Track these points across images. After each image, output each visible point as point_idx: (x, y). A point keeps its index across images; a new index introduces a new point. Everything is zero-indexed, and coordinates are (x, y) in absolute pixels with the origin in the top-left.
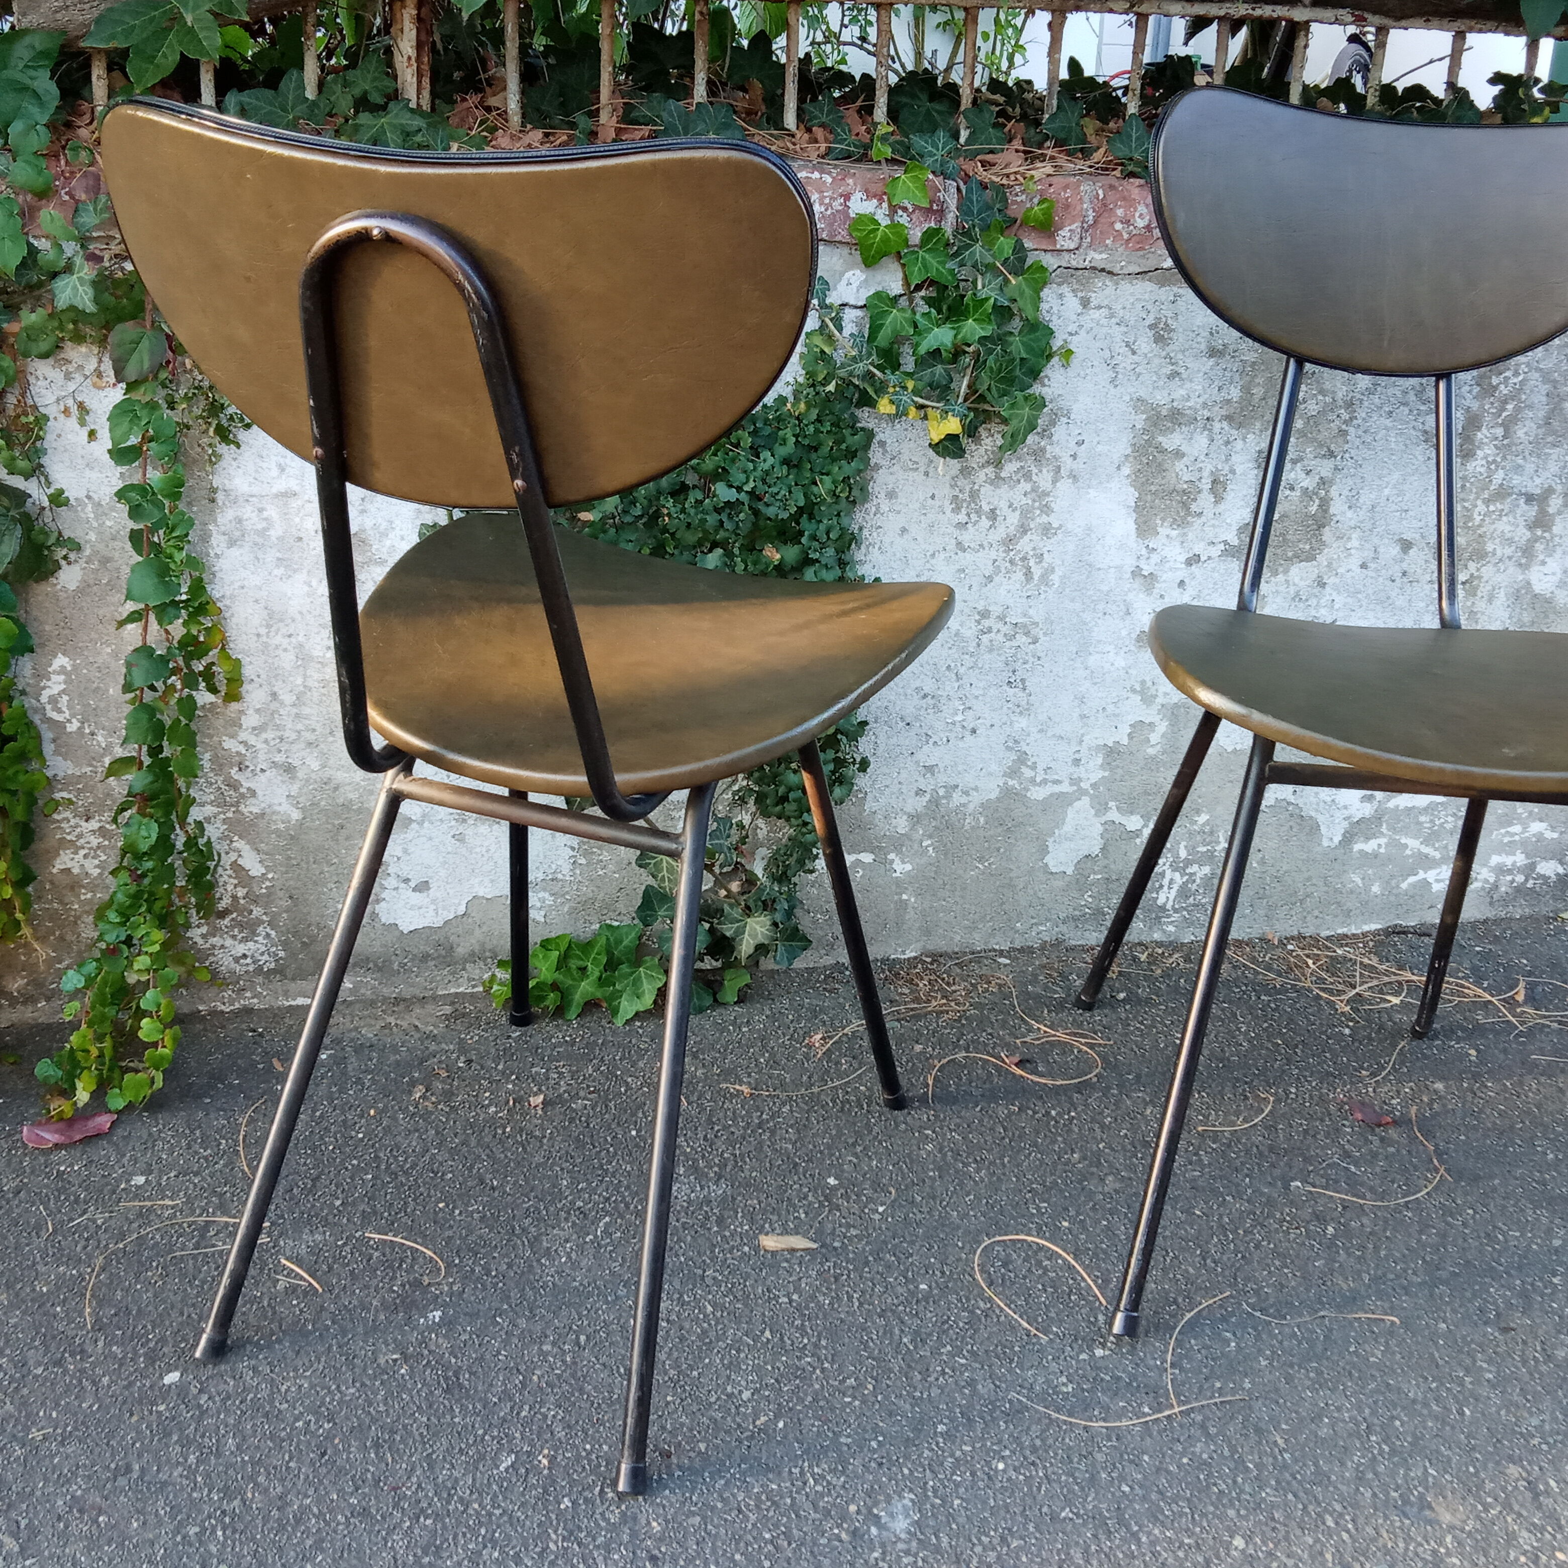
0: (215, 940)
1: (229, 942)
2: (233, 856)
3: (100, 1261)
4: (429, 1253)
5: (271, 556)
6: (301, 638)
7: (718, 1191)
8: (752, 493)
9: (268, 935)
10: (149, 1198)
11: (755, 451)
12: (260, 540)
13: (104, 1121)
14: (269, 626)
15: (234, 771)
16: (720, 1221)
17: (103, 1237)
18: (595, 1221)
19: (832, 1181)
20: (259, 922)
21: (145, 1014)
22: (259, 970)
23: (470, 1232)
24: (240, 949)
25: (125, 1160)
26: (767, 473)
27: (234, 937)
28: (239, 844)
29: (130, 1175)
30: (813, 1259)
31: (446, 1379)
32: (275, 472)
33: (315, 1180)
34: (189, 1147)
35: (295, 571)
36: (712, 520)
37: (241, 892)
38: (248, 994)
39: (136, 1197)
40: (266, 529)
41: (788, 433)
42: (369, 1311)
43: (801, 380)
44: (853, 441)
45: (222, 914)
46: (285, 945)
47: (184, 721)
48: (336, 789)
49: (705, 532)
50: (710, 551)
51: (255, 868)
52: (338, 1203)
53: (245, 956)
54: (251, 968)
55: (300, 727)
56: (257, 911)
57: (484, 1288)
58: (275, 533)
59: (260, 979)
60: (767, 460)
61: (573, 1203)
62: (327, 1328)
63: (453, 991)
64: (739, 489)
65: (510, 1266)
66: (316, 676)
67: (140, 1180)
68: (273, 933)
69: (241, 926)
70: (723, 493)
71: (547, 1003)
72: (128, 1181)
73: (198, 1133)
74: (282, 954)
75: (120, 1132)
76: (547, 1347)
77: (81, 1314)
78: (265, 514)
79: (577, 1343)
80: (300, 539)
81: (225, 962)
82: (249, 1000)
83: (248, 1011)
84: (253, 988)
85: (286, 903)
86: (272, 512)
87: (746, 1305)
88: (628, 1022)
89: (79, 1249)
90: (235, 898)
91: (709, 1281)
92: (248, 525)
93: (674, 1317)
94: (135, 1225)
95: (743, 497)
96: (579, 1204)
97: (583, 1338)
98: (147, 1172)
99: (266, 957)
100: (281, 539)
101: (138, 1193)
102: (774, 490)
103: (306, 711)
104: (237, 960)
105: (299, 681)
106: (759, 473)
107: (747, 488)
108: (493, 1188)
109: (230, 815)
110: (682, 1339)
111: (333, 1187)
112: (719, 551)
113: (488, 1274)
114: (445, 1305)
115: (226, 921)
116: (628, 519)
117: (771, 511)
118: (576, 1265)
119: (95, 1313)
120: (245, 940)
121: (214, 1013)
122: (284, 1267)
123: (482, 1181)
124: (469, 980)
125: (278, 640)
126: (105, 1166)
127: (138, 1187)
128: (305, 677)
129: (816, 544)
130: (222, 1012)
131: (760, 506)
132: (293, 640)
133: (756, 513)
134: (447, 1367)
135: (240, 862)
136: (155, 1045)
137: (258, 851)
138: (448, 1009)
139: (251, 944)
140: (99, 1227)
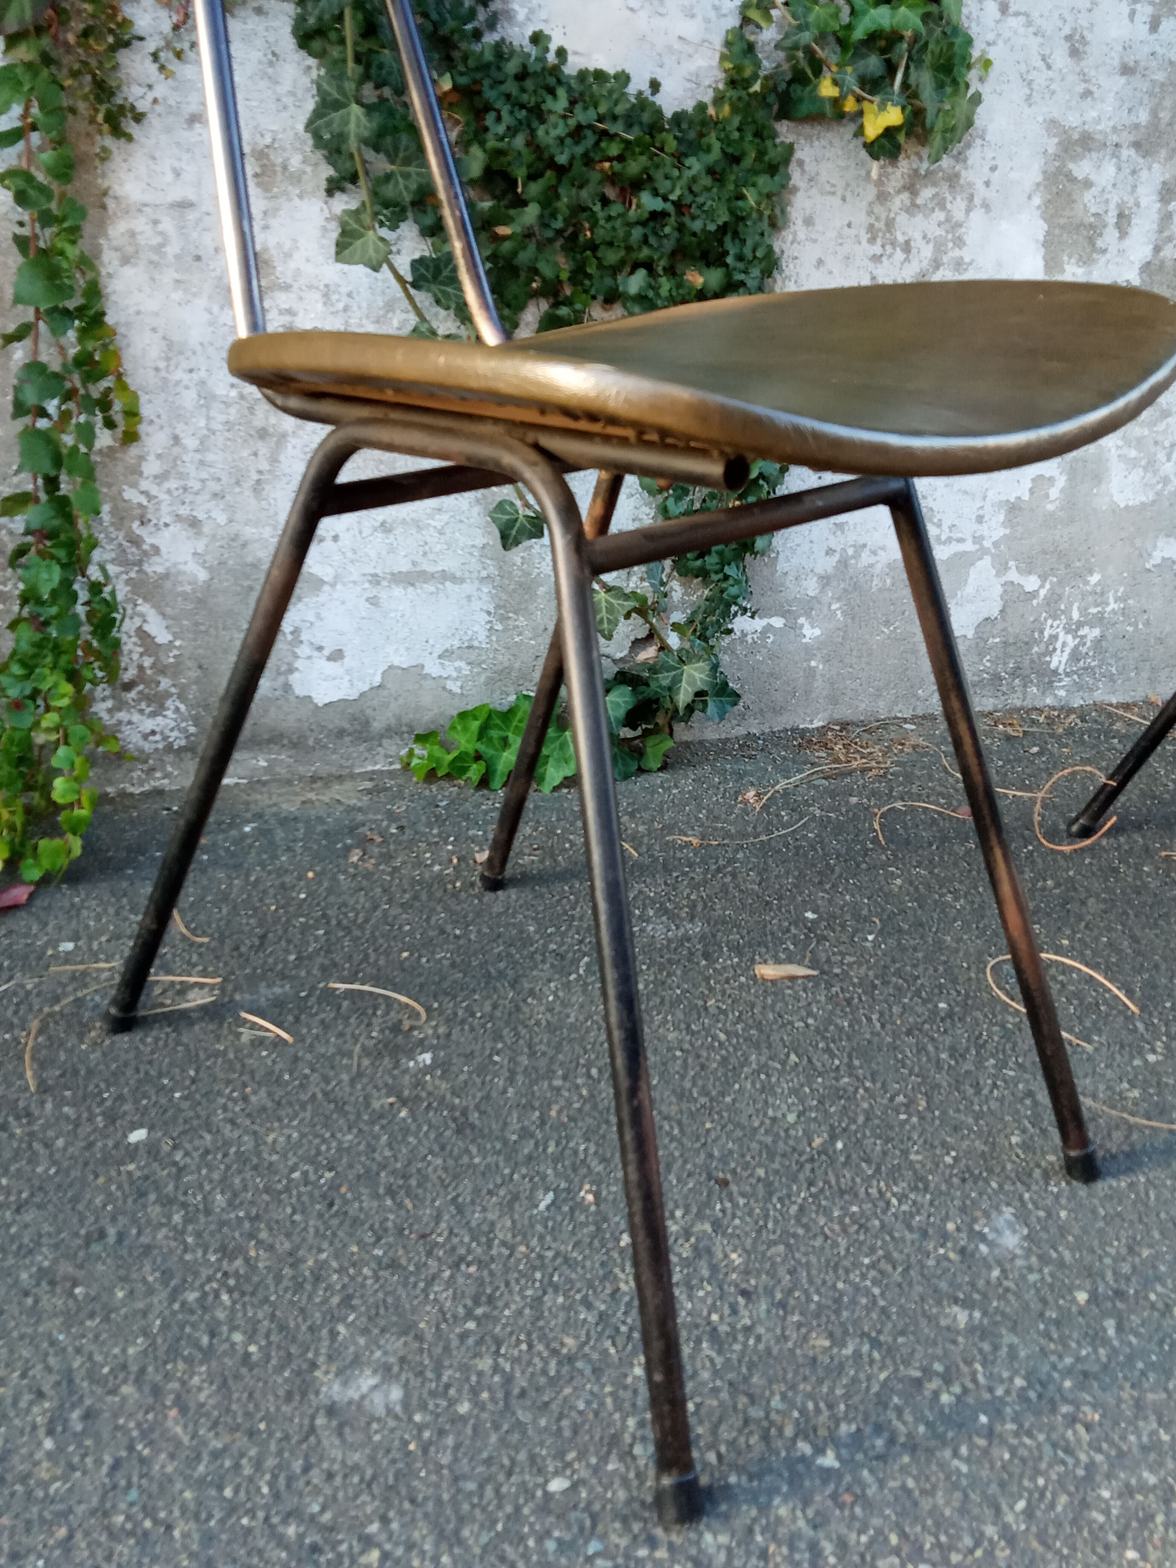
0: (122, 715)
1: (136, 717)
2: (137, 622)
3: (35, 1025)
4: (404, 999)
5: (169, 276)
6: (203, 374)
7: (696, 928)
8: (677, 204)
9: (177, 710)
10: (82, 962)
11: (679, 158)
12: (155, 258)
13: (20, 893)
14: (168, 359)
15: (135, 525)
16: (706, 956)
17: (36, 1003)
18: (576, 962)
19: (810, 915)
20: (167, 695)
21: (58, 772)
22: (169, 748)
23: (443, 978)
24: (149, 725)
25: (50, 928)
26: (694, 179)
27: (141, 711)
28: (144, 607)
29: (55, 944)
30: (817, 986)
31: (455, 1120)
32: (169, 177)
33: (263, 937)
34: (117, 913)
35: (195, 295)
36: (637, 233)
37: (147, 662)
38: (158, 775)
39: (67, 962)
40: (162, 245)
41: (712, 139)
42: (351, 1057)
43: (721, 86)
44: (773, 155)
45: (128, 687)
46: (196, 720)
47: (83, 449)
48: (244, 546)
49: (629, 249)
50: (632, 273)
51: (162, 637)
52: (292, 957)
53: (153, 733)
54: (160, 746)
55: (204, 475)
56: (165, 683)
57: (472, 1029)
58: (172, 250)
59: (170, 758)
60: (695, 165)
61: (545, 946)
62: (306, 1077)
63: (370, 768)
64: (665, 199)
65: (495, 1007)
66: (222, 418)
67: (69, 946)
68: (182, 707)
69: (149, 699)
70: (648, 202)
71: (469, 774)
72: (55, 948)
73: (125, 901)
74: (192, 730)
75: (38, 902)
76: (557, 1082)
77: (22, 1076)
78: (160, 227)
79: (589, 1076)
80: (198, 258)
81: (132, 738)
82: (159, 781)
83: (159, 792)
84: (163, 769)
85: (194, 674)
86: (167, 225)
87: (761, 1031)
88: (555, 789)
89: (9, 1013)
90: (141, 668)
91: (713, 1011)
92: (142, 240)
93: (686, 1046)
94: (70, 988)
95: (669, 207)
96: (553, 946)
97: (594, 1072)
98: (75, 938)
99: (175, 734)
100: (177, 257)
101: (68, 958)
102: (700, 200)
103: (210, 457)
104: (145, 737)
105: (202, 423)
106: (684, 182)
107: (673, 197)
108: (457, 937)
109: (133, 575)
110: (703, 1067)
111: (283, 943)
112: (641, 273)
113: (473, 1014)
114: (433, 1048)
115: (133, 694)
116: (549, 234)
117: (697, 226)
118: (565, 1004)
119: (35, 1074)
120: (153, 715)
121: (123, 794)
122: (246, 1021)
123: (442, 932)
124: (387, 756)
125: (178, 375)
126: (26, 935)
127: (67, 953)
128: (208, 418)
129: (740, 265)
130: (132, 795)
131: (686, 220)
132: (194, 375)
133: (681, 228)
134: (452, 1108)
135: (146, 628)
136: (71, 806)
137: (164, 615)
138: (368, 785)
139: (159, 719)
140: (28, 993)
